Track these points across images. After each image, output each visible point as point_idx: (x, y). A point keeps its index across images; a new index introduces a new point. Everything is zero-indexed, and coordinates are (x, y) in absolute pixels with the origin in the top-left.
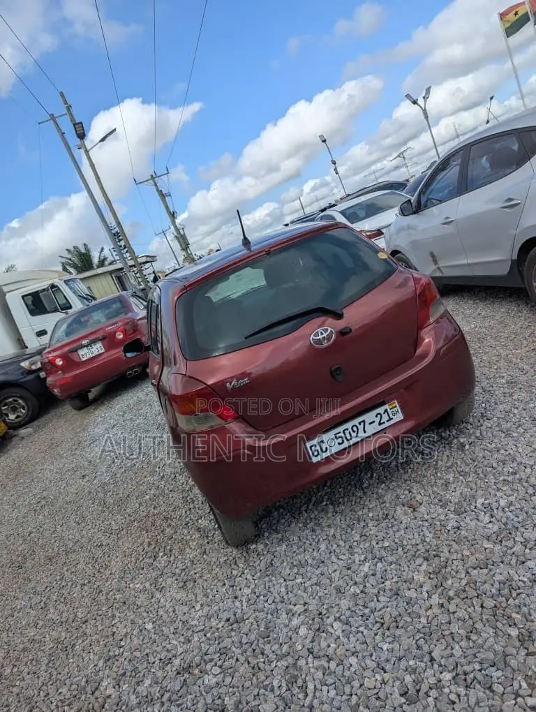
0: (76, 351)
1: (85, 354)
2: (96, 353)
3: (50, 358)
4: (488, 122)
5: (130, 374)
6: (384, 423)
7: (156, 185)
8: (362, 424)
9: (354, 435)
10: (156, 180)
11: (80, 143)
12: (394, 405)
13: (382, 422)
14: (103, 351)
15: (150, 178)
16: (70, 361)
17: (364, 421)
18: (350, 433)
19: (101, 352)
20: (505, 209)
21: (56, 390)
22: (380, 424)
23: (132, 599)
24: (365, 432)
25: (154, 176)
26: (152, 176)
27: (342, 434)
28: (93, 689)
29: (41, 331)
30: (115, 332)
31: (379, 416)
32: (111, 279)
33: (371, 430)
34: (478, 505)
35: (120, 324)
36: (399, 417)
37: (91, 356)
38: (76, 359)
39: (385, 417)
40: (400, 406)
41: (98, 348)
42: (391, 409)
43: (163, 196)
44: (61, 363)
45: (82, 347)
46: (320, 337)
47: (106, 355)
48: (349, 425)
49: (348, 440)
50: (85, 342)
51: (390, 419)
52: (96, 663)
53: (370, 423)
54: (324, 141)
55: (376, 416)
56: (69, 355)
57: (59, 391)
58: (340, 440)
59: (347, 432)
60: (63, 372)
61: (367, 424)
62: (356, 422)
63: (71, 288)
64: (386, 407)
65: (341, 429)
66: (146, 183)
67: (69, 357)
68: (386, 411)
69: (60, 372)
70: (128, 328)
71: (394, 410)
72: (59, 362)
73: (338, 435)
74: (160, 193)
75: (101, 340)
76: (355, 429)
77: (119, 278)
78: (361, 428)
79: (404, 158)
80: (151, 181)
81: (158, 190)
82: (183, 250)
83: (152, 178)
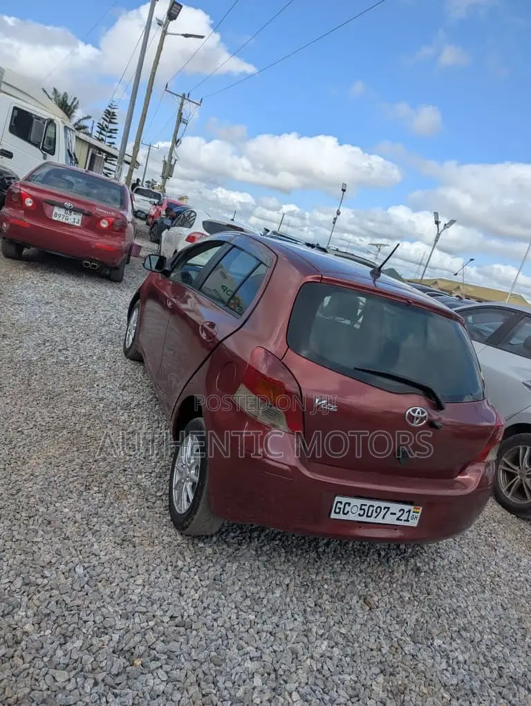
0: (54, 205)
1: (58, 214)
2: (70, 221)
3: (22, 192)
4: (456, 274)
5: (87, 265)
6: (401, 520)
7: (182, 105)
8: (386, 510)
9: (375, 514)
10: (185, 101)
11: (164, 20)
12: (418, 511)
13: (401, 518)
14: (79, 225)
15: (181, 95)
16: (39, 209)
17: (389, 508)
18: (373, 510)
19: (76, 224)
20: (526, 387)
21: (5, 225)
22: (398, 519)
23: (58, 523)
24: (383, 518)
25: (186, 97)
26: (184, 95)
27: (366, 508)
28: (6, 612)
29: (7, 152)
30: (102, 218)
31: (402, 512)
32: (86, 150)
33: (390, 520)
34: (435, 644)
35: (113, 214)
36: (414, 523)
37: (64, 221)
38: (47, 213)
39: (405, 517)
40: (421, 514)
41: (75, 219)
42: (414, 512)
43: (180, 119)
44: (30, 205)
45: (61, 206)
46: (416, 415)
47: (77, 230)
48: (376, 504)
49: (367, 516)
50: (68, 204)
51: (408, 521)
52: (12, 580)
53: (392, 514)
54: (344, 190)
55: (400, 511)
56: (44, 204)
57: (8, 228)
58: (362, 512)
59: (371, 509)
60: (25, 213)
61: (389, 512)
62: (383, 504)
63: (66, 137)
64: (412, 508)
65: (369, 503)
66: (175, 96)
67: (42, 205)
68: (409, 511)
69: (22, 212)
70: (117, 223)
71: (415, 514)
72: (29, 203)
73: (363, 507)
74: (180, 114)
75: (83, 214)
76: (379, 509)
77: (93, 156)
78: (383, 512)
79: (379, 249)
80: (180, 99)
81: (180, 110)
82: (163, 177)
83: (183, 97)
